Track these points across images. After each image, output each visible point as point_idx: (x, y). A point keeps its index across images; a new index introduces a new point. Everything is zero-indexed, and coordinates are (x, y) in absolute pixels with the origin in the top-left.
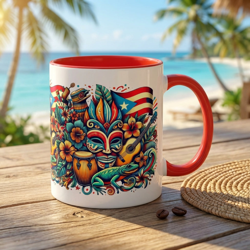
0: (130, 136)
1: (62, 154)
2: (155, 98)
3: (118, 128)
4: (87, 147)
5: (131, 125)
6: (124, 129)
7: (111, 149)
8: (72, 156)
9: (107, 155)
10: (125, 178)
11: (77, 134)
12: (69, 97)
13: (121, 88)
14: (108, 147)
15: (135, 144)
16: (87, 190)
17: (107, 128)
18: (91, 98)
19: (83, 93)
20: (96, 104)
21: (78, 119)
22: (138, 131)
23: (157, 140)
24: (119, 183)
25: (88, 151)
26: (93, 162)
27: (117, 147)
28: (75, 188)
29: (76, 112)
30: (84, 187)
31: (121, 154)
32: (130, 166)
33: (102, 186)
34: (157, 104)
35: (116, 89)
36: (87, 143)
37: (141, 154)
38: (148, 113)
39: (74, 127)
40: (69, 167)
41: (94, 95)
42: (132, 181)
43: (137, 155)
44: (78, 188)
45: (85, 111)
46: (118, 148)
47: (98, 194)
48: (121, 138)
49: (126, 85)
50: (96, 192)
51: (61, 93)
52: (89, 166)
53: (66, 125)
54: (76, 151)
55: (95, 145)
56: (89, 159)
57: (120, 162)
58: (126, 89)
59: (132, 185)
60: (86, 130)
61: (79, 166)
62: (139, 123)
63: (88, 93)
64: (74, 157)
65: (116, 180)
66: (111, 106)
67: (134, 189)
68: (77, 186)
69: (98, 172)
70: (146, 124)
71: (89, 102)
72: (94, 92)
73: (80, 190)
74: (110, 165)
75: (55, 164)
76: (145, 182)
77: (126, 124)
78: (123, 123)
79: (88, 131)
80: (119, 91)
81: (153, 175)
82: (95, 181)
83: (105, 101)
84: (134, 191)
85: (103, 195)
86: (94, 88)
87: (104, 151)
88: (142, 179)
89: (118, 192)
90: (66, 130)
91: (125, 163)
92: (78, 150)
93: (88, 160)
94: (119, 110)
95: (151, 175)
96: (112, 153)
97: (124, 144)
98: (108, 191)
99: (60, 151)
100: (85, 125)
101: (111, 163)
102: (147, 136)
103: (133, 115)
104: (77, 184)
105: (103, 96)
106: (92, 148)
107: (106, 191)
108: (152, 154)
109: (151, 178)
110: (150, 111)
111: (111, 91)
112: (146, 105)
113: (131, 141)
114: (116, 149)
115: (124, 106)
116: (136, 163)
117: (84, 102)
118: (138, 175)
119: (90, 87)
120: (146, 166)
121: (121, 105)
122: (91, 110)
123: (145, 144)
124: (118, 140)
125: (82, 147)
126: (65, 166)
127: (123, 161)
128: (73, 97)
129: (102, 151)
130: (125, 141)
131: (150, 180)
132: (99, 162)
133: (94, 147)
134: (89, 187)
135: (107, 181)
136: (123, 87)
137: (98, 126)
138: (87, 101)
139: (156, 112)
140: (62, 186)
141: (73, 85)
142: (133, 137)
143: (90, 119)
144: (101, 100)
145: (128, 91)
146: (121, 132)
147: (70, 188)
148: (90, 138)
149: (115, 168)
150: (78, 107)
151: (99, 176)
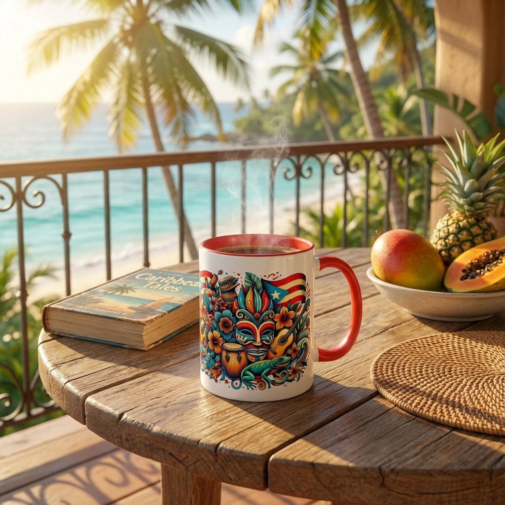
0: (282, 326)
1: (210, 344)
2: (308, 284)
3: (269, 318)
4: (236, 339)
5: (283, 315)
6: (276, 320)
7: (261, 341)
8: (221, 348)
9: (258, 347)
10: (277, 372)
11: (226, 324)
12: (217, 285)
13: (273, 276)
14: (258, 339)
15: (288, 335)
16: (236, 384)
17: (257, 319)
18: (240, 287)
19: (232, 281)
20: (245, 292)
21: (227, 309)
22: (291, 321)
23: (309, 329)
24: (271, 377)
25: (237, 343)
26: (243, 355)
27: (268, 338)
28: (224, 382)
29: (225, 301)
30: (233, 381)
31: (273, 346)
32: (282, 359)
33: (252, 380)
34: (309, 290)
35: (267, 276)
36: (237, 335)
37: (294, 346)
38: (301, 301)
39: (222, 316)
41: (244, 283)
42: (285, 374)
43: (290, 346)
44: (227, 382)
45: (234, 300)
46: (270, 340)
47: (248, 389)
48: (272, 329)
49: (277, 273)
50: (246, 387)
51: (209, 279)
52: (239, 359)
53: (214, 314)
54: (225, 343)
55: (244, 337)
57: (271, 354)
58: (278, 277)
59: (285, 379)
60: (234, 320)
61: (228, 359)
62: (292, 312)
63: (237, 280)
64: (223, 348)
65: (267, 374)
66: (261, 295)
67: (286, 383)
69: (248, 365)
70: (299, 313)
71: (238, 290)
72: (243, 280)
73: (230, 384)
74: (261, 358)
76: (298, 376)
77: (277, 314)
78: (275, 313)
79: (237, 321)
80: (270, 279)
81: (305, 366)
83: (255, 291)
84: (287, 385)
85: (253, 389)
86: (244, 276)
87: (254, 343)
88: (295, 371)
89: (269, 387)
90: (214, 319)
91: (277, 355)
92: (227, 342)
93: (238, 352)
94: (271, 299)
96: (263, 345)
97: (276, 335)
98: (259, 385)
99: (208, 340)
100: (234, 315)
101: (261, 356)
102: (300, 326)
103: (285, 304)
104: (226, 378)
105: (254, 285)
106: (241, 340)
107: (257, 386)
108: (305, 344)
109: (304, 370)
110: (303, 299)
111: (262, 279)
112: (299, 293)
113: (284, 332)
114: (267, 341)
115: (276, 295)
116: (288, 355)
117: (233, 291)
118: (290, 368)
119: (239, 275)
120: (298, 358)
121: (272, 295)
122: (241, 299)
123: (298, 334)
124: (270, 332)
125: (231, 339)
126: (214, 358)
127: (275, 354)
128: (221, 284)
129: (252, 343)
130: (276, 333)
131: (303, 372)
132: (249, 355)
133: (243, 339)
134: (238, 382)
135: (258, 375)
136: (274, 275)
137: (247, 317)
138: (236, 289)
139: (309, 300)
140: (211, 378)
141: (221, 272)
142: (285, 327)
143: (240, 308)
144: (251, 289)
145: (280, 278)
146: (273, 323)
147: (219, 381)
148: (239, 330)
149: (266, 361)
150: (226, 296)
151: (249, 370)
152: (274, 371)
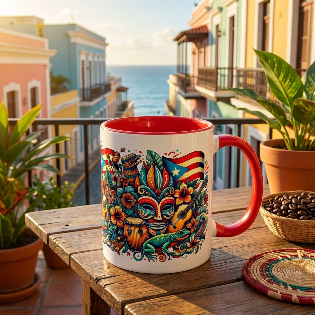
0: (182, 202)
1: (112, 218)
2: (206, 162)
3: (169, 194)
4: (138, 213)
5: (183, 191)
6: (176, 196)
7: (162, 215)
8: (123, 222)
9: (159, 221)
11: (127, 200)
12: (120, 162)
13: (173, 154)
14: (159, 214)
15: (187, 210)
16: (138, 256)
17: (158, 195)
18: (142, 164)
20: (146, 169)
21: (129, 185)
22: (190, 197)
23: (207, 204)
24: (171, 250)
25: (139, 217)
26: (144, 229)
27: (168, 213)
28: (126, 254)
29: (127, 178)
30: (135, 253)
31: (173, 220)
32: (182, 233)
33: (152, 253)
34: (208, 167)
35: (168, 155)
36: (138, 210)
37: (193, 220)
38: (200, 178)
39: (125, 192)
40: (120, 232)
41: (145, 161)
42: (183, 247)
43: (189, 221)
44: (129, 254)
45: (136, 177)
46: (170, 215)
47: (149, 261)
48: (172, 205)
49: (177, 151)
50: (147, 259)
51: (111, 157)
52: (141, 233)
53: (117, 190)
54: (127, 217)
55: (146, 212)
56: (140, 225)
57: (171, 228)
58: (178, 155)
60: (137, 197)
61: (130, 232)
62: (191, 189)
63: (139, 158)
64: (125, 223)
65: (168, 247)
66: (162, 172)
67: (185, 255)
68: (128, 252)
69: (149, 239)
70: (198, 189)
71: (140, 167)
72: (145, 157)
73: (132, 256)
74: (161, 231)
75: (106, 228)
76: (196, 248)
77: (177, 190)
78: (175, 190)
79: (139, 197)
80: (171, 157)
81: (203, 239)
82: (146, 247)
83: (156, 168)
84: (186, 257)
85: (154, 261)
86: (145, 153)
87: (155, 218)
88: (193, 244)
89: (169, 259)
90: (116, 195)
91: (176, 229)
92: (129, 216)
94: (171, 176)
95: (202, 240)
96: (164, 220)
97: (176, 210)
98: (160, 257)
99: (110, 215)
100: (136, 191)
101: (163, 229)
102: (199, 201)
103: (185, 181)
104: (128, 251)
105: (155, 163)
106: (143, 214)
107: (158, 258)
108: (204, 219)
109: (202, 243)
110: (201, 175)
111: (162, 156)
112: (198, 170)
113: (183, 208)
114: (168, 216)
115: (176, 172)
116: (187, 229)
117: (135, 168)
118: (189, 241)
119: (140, 152)
120: (197, 232)
121: (172, 171)
122: (142, 176)
123: (196, 209)
124: (170, 207)
125: (133, 213)
126: (116, 231)
127: (175, 227)
128: (123, 162)
129: (153, 218)
130: (176, 207)
131: (201, 245)
132: (150, 229)
133: (145, 214)
134: (140, 254)
135: (158, 248)
136: (174, 153)
137: (149, 193)
138: (138, 166)
139: (207, 176)
140: (113, 251)
141: (123, 150)
142: (184, 203)
143: (141, 185)
144: (152, 166)
145: (180, 156)
146: (173, 198)
147: (121, 253)
148: (141, 205)
149: (166, 235)
150: (129, 173)
151: (150, 243)
152: (173, 244)
